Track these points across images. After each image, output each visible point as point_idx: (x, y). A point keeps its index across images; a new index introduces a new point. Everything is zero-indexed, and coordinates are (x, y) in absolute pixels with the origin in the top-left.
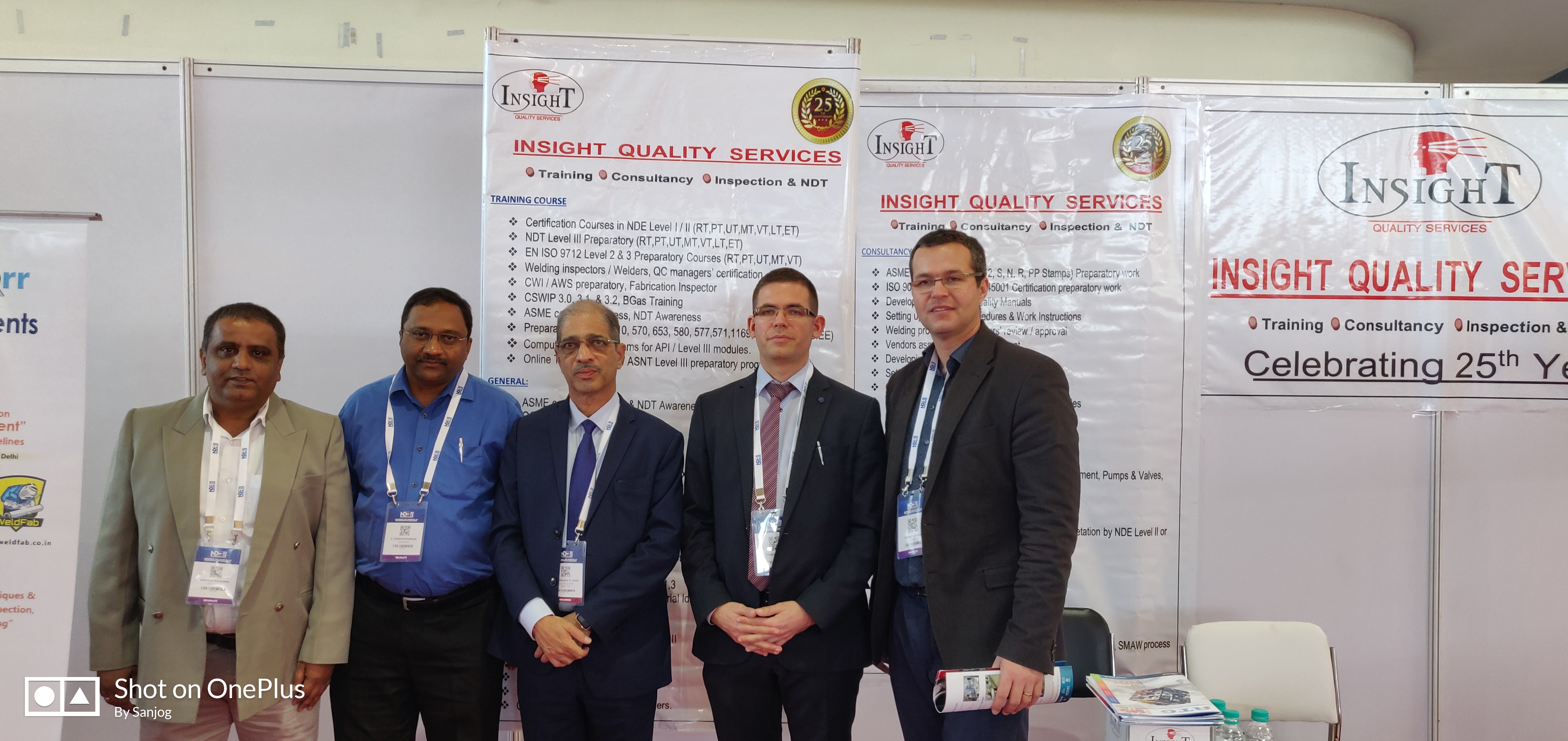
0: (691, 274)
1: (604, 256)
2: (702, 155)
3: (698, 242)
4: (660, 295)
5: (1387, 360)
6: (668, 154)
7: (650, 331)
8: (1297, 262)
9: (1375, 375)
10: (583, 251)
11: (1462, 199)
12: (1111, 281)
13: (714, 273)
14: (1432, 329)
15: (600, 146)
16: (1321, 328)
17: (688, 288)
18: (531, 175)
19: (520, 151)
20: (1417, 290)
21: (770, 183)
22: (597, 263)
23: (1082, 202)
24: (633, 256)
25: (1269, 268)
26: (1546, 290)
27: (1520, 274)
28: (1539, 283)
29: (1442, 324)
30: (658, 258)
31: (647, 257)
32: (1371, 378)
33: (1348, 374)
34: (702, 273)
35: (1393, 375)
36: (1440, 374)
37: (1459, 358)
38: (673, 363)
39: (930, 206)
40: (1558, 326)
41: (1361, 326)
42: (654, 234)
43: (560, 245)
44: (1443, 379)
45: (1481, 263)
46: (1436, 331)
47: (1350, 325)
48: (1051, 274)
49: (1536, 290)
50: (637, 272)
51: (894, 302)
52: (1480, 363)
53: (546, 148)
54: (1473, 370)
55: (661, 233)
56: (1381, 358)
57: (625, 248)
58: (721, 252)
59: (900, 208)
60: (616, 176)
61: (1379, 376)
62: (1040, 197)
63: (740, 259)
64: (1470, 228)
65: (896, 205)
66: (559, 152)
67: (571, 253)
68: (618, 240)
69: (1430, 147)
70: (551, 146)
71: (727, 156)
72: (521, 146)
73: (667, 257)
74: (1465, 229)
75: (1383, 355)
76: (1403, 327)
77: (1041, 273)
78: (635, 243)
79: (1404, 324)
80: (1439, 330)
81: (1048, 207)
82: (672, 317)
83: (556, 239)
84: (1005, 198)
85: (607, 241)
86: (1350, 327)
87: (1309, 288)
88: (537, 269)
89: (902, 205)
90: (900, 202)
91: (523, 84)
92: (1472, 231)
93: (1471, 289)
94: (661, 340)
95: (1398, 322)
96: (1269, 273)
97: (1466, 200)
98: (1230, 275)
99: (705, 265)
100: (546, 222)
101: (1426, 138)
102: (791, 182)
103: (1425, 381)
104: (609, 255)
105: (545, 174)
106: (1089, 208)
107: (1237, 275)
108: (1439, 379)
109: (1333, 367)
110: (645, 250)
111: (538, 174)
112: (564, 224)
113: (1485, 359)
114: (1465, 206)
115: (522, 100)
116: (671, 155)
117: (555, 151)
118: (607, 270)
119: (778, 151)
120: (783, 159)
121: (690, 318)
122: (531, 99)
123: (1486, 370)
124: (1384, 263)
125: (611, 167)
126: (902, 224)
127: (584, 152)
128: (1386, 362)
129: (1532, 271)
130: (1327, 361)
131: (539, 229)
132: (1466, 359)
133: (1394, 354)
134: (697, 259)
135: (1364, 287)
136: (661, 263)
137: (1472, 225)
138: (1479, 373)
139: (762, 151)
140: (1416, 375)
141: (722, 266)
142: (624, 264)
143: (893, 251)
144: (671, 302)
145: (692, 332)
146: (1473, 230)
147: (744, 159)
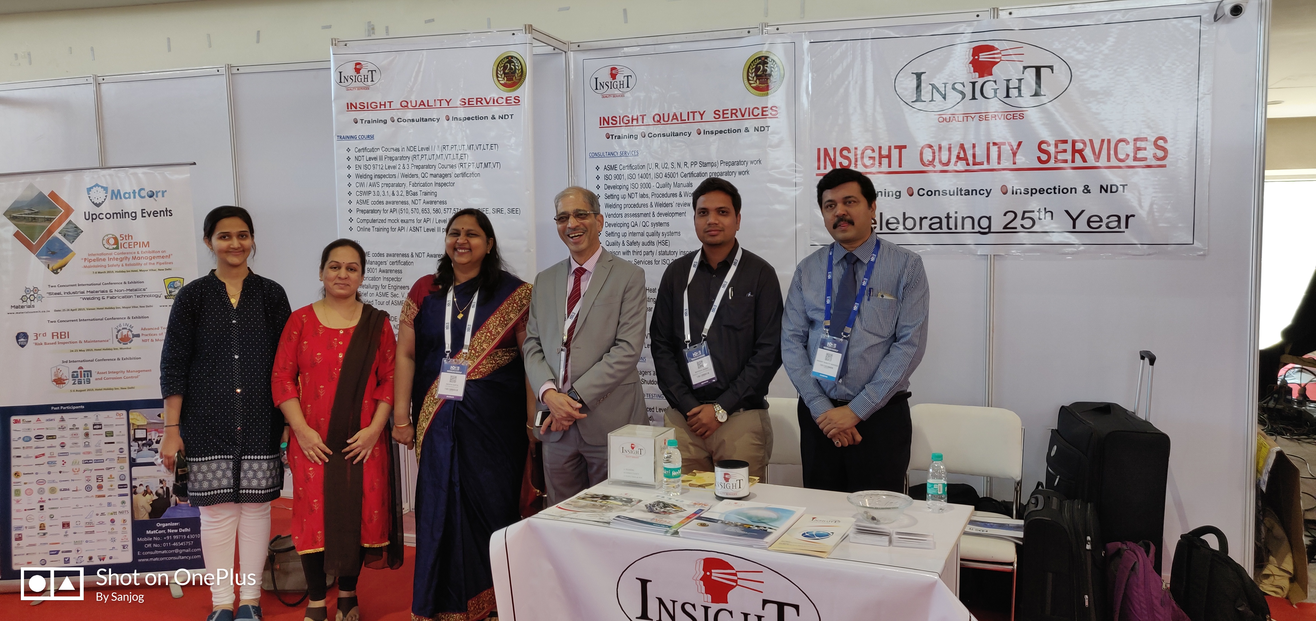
0: (441, 176)
1: (394, 167)
2: (444, 104)
3: (444, 157)
4: (425, 189)
5: (951, 217)
6: (426, 105)
7: (420, 211)
8: (880, 148)
9: (941, 229)
10: (384, 165)
11: (1005, 95)
12: (742, 168)
13: (453, 175)
14: (984, 193)
15: (390, 102)
16: (900, 196)
17: (440, 185)
18: (356, 123)
19: (350, 109)
20: (974, 165)
21: (481, 118)
22: (392, 172)
23: (724, 114)
24: (410, 166)
25: (859, 152)
26: (1073, 161)
27: (1052, 149)
28: (1068, 156)
29: (991, 190)
30: (423, 167)
31: (417, 167)
32: (939, 230)
33: (921, 228)
34: (446, 175)
35: (956, 228)
36: (989, 227)
37: (1005, 215)
38: (433, 230)
39: (629, 122)
40: (1083, 188)
41: (930, 193)
42: (421, 153)
43: (372, 162)
44: (992, 231)
45: (1021, 142)
46: (987, 195)
47: (921, 192)
48: (705, 165)
49: (1066, 161)
50: (413, 176)
51: (609, 187)
52: (1023, 218)
53: (363, 107)
54: (1017, 223)
55: (424, 152)
56: (946, 216)
57: (405, 162)
58: (456, 162)
59: (611, 125)
60: (399, 120)
61: (945, 229)
62: (696, 112)
63: (467, 166)
64: (1012, 117)
65: (608, 123)
66: (370, 108)
67: (378, 167)
68: (402, 158)
69: (980, 57)
70: (366, 105)
71: (458, 103)
72: (351, 106)
73: (428, 167)
74: (1009, 117)
75: (948, 214)
76: (963, 193)
77: (698, 164)
78: (411, 159)
79: (964, 190)
80: (989, 194)
81: (702, 119)
82: (431, 202)
83: (370, 158)
84: (675, 114)
85: (397, 159)
86: (921, 194)
87: (890, 166)
88: (361, 177)
89: (612, 123)
90: (611, 121)
91: (349, 71)
92: (1013, 119)
93: (1014, 163)
94: (426, 216)
95: (959, 189)
96: (859, 156)
97: (1008, 96)
98: (830, 159)
99: (448, 171)
100: (365, 149)
101: (977, 51)
102: (493, 118)
103: (979, 232)
104: (398, 167)
105: (363, 121)
106: (728, 118)
107: (835, 158)
108: (988, 231)
109: (909, 223)
110: (417, 163)
111: (359, 121)
112: (372, 150)
113: (1027, 215)
114: (1006, 100)
115: (349, 80)
116: (428, 106)
117: (368, 108)
118: (397, 176)
119: (485, 98)
120: (488, 103)
121: (441, 202)
122: (354, 78)
123: (1028, 223)
124: (947, 147)
125: (397, 114)
126: (612, 135)
127: (383, 107)
128: (950, 219)
129: (1061, 147)
130: (905, 219)
131: (361, 154)
132: (1011, 216)
133: (956, 212)
134: (444, 167)
135: (931, 163)
136: (425, 170)
137: (1013, 114)
138: (1022, 226)
139: (477, 99)
140: (973, 228)
141: (458, 171)
142: (406, 172)
143: (607, 154)
144: (431, 193)
145: (442, 211)
146: (1015, 118)
147: (467, 105)
